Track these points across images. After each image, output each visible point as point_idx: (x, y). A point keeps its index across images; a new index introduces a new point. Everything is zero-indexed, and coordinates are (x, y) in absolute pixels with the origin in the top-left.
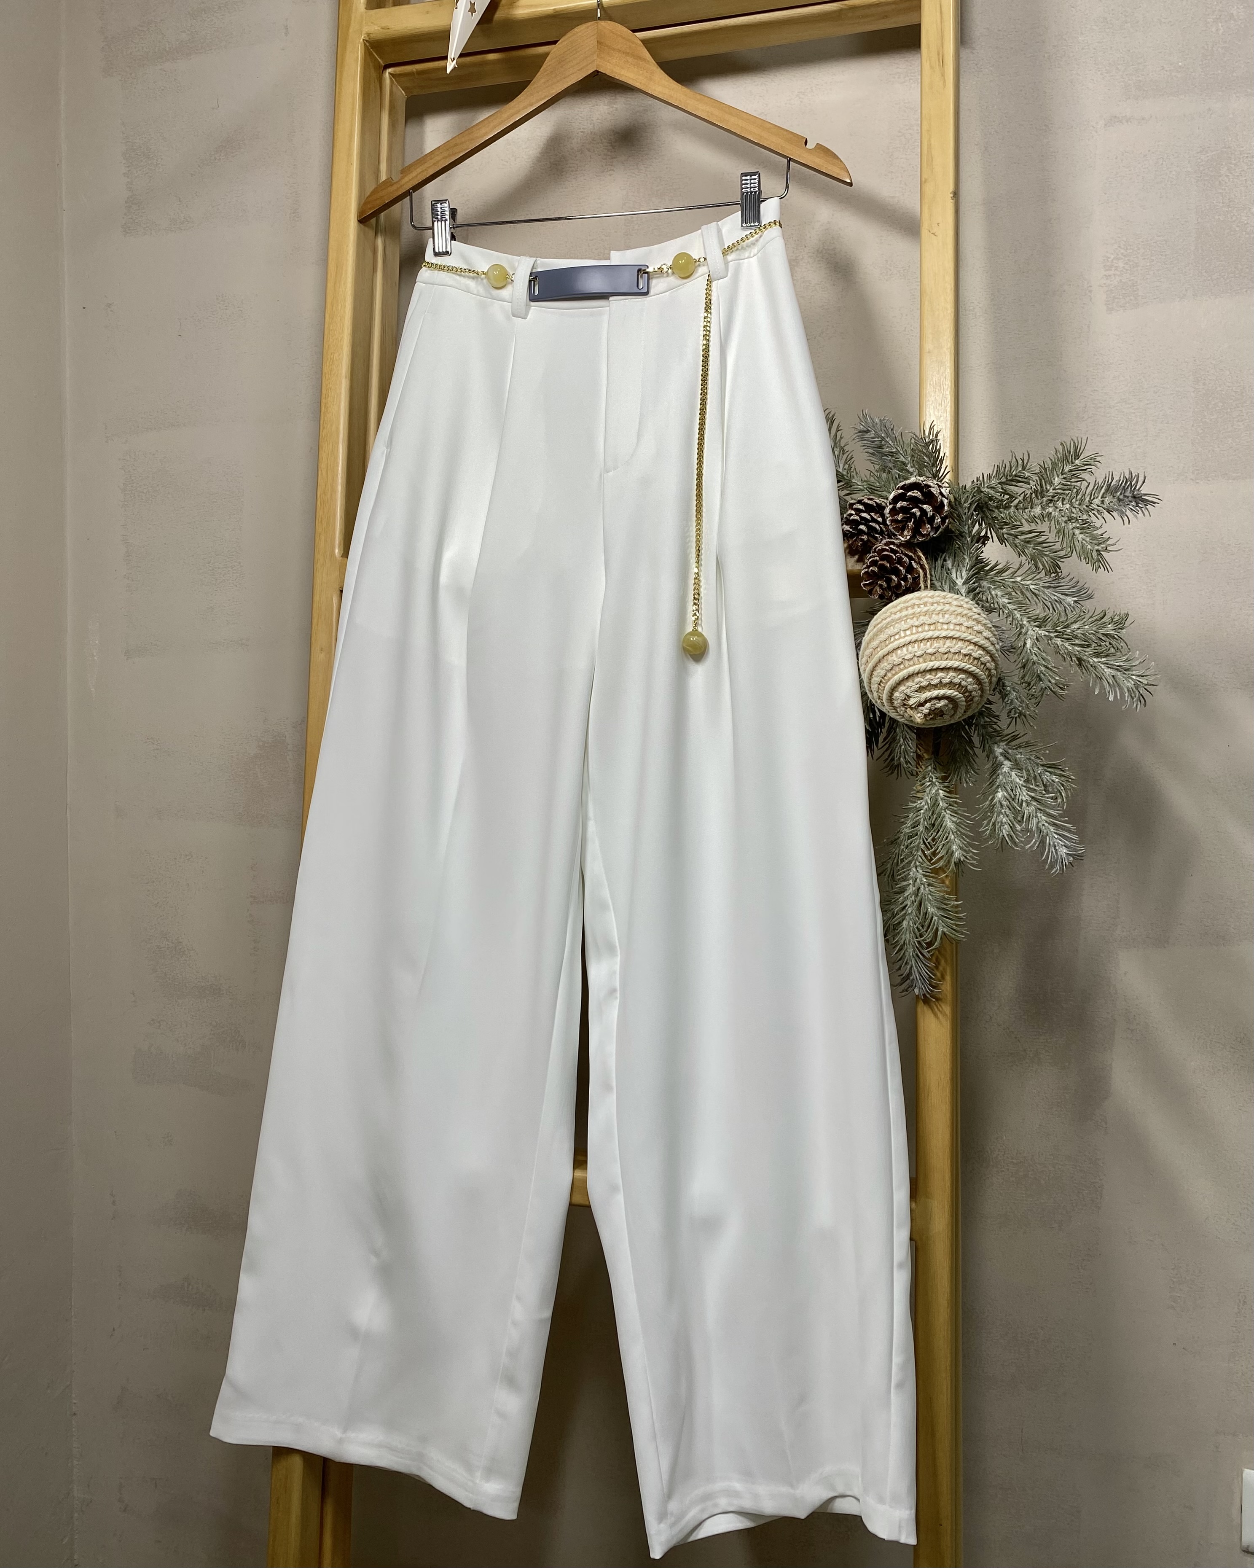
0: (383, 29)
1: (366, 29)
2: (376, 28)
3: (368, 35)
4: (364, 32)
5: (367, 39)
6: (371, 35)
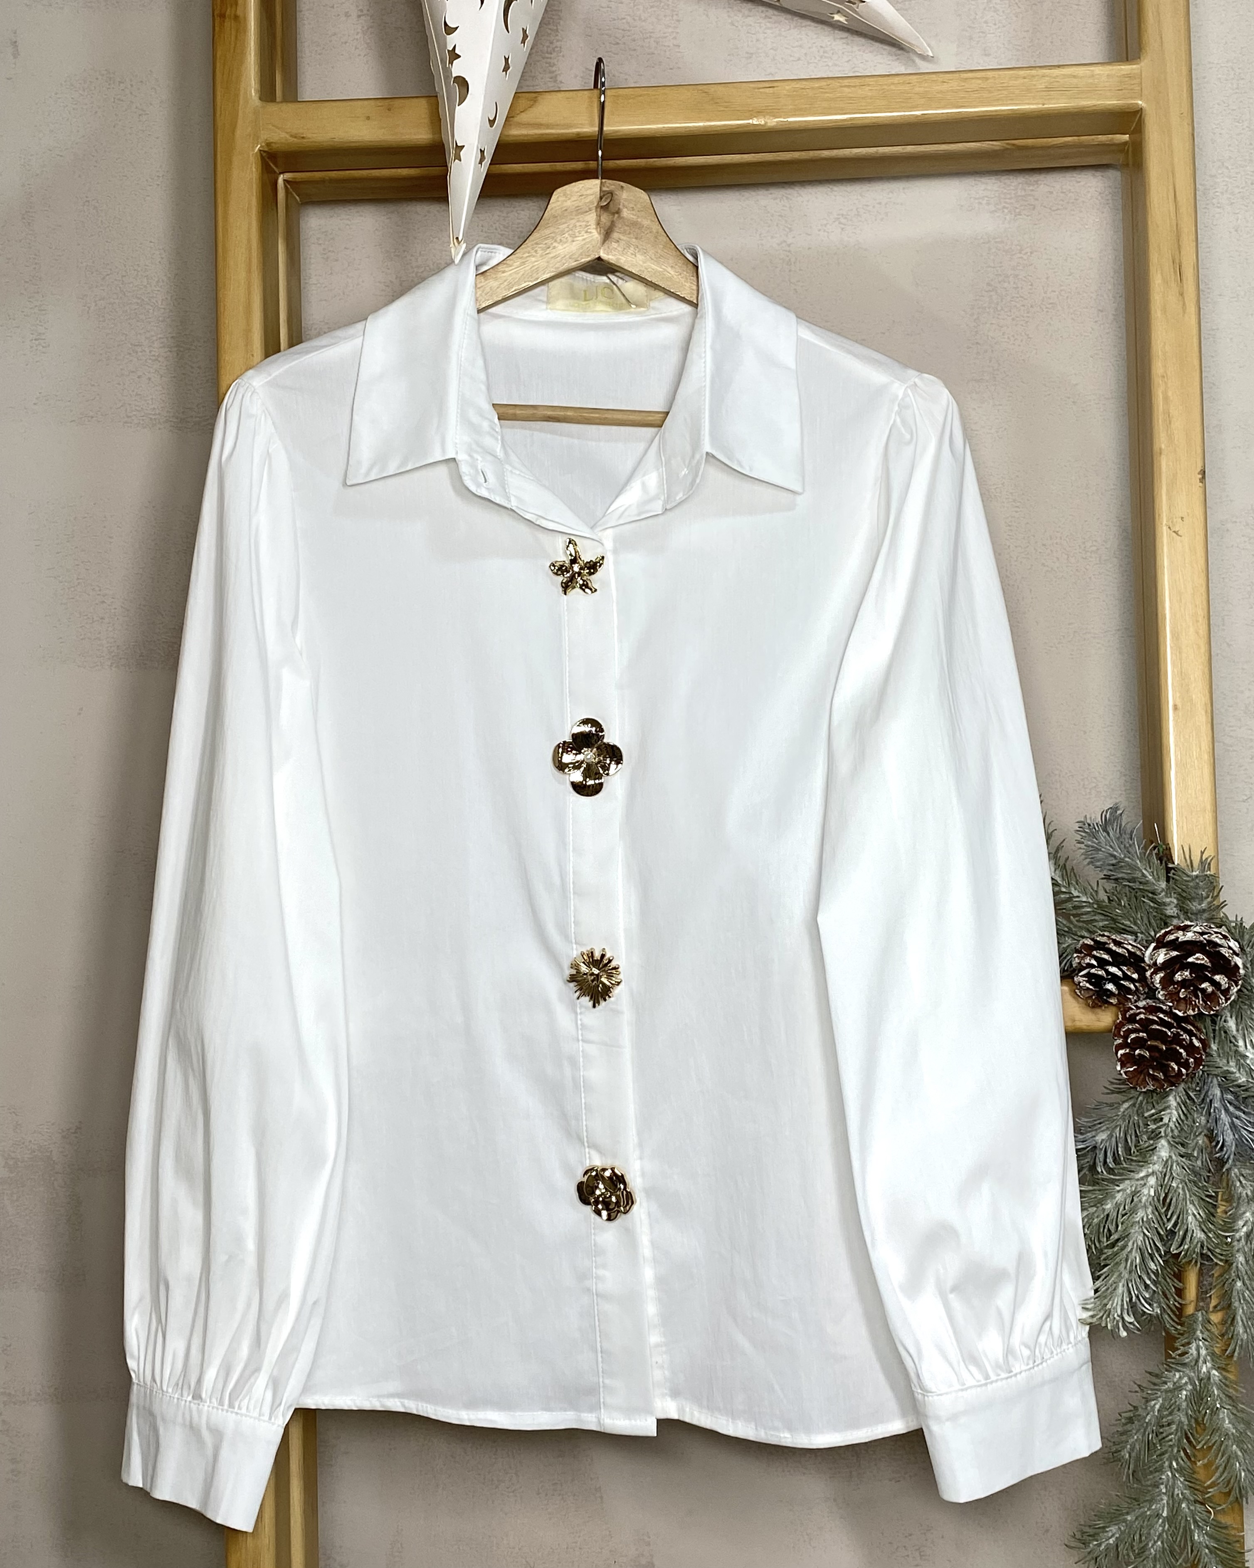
0: (295, 137)
1: (263, 137)
2: (283, 135)
3: (268, 144)
4: (260, 138)
5: (266, 149)
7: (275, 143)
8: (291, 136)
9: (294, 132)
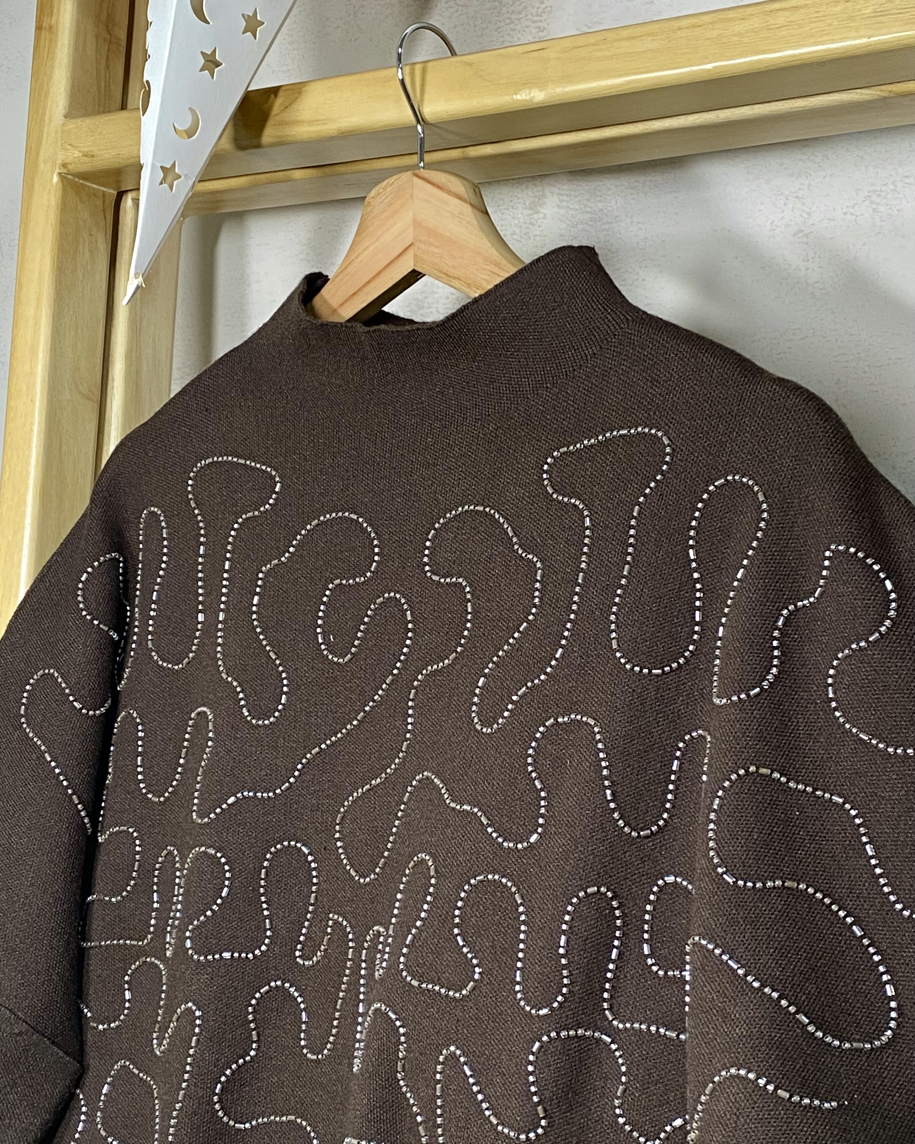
0: (86, 156)
1: (61, 158)
2: (77, 154)
3: (64, 165)
4: (59, 162)
5: (65, 171)
6: (69, 166)
7: (71, 164)
8: (85, 155)
9: (86, 150)
